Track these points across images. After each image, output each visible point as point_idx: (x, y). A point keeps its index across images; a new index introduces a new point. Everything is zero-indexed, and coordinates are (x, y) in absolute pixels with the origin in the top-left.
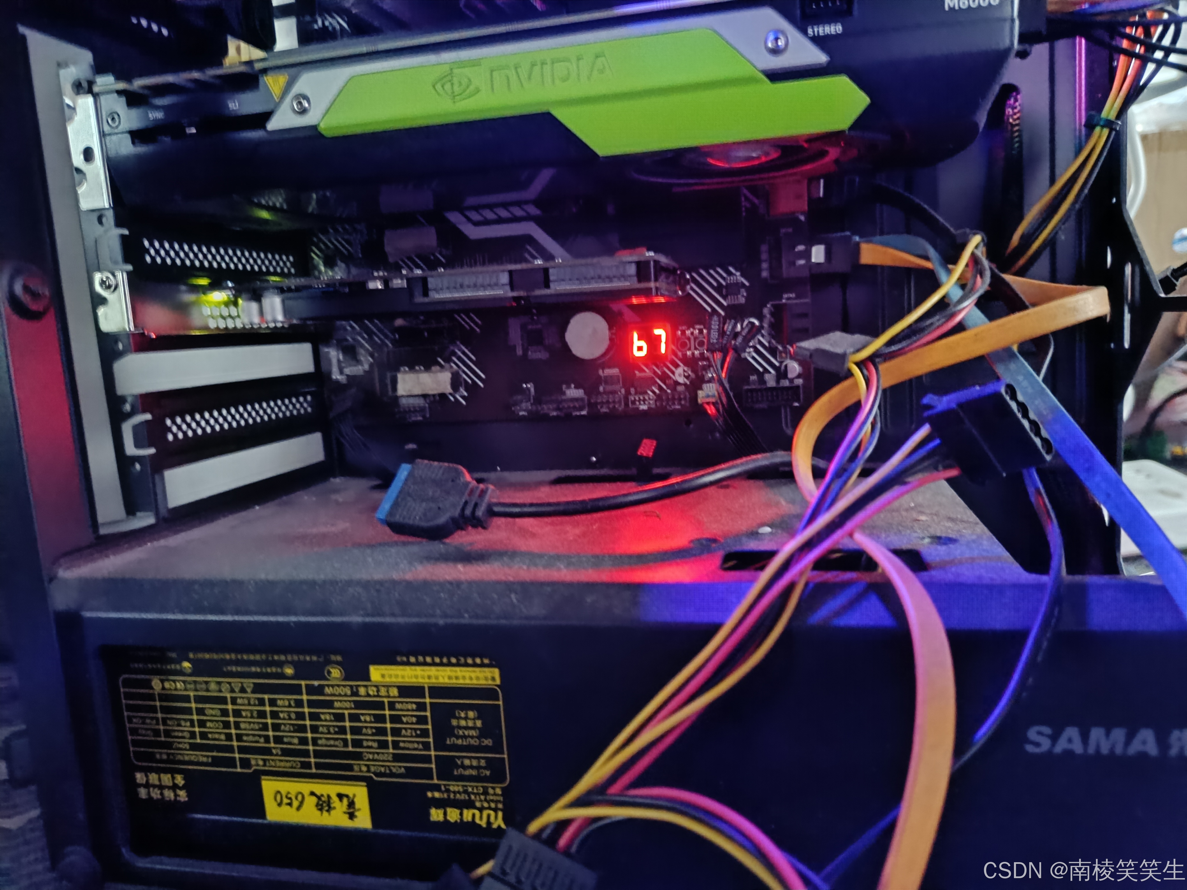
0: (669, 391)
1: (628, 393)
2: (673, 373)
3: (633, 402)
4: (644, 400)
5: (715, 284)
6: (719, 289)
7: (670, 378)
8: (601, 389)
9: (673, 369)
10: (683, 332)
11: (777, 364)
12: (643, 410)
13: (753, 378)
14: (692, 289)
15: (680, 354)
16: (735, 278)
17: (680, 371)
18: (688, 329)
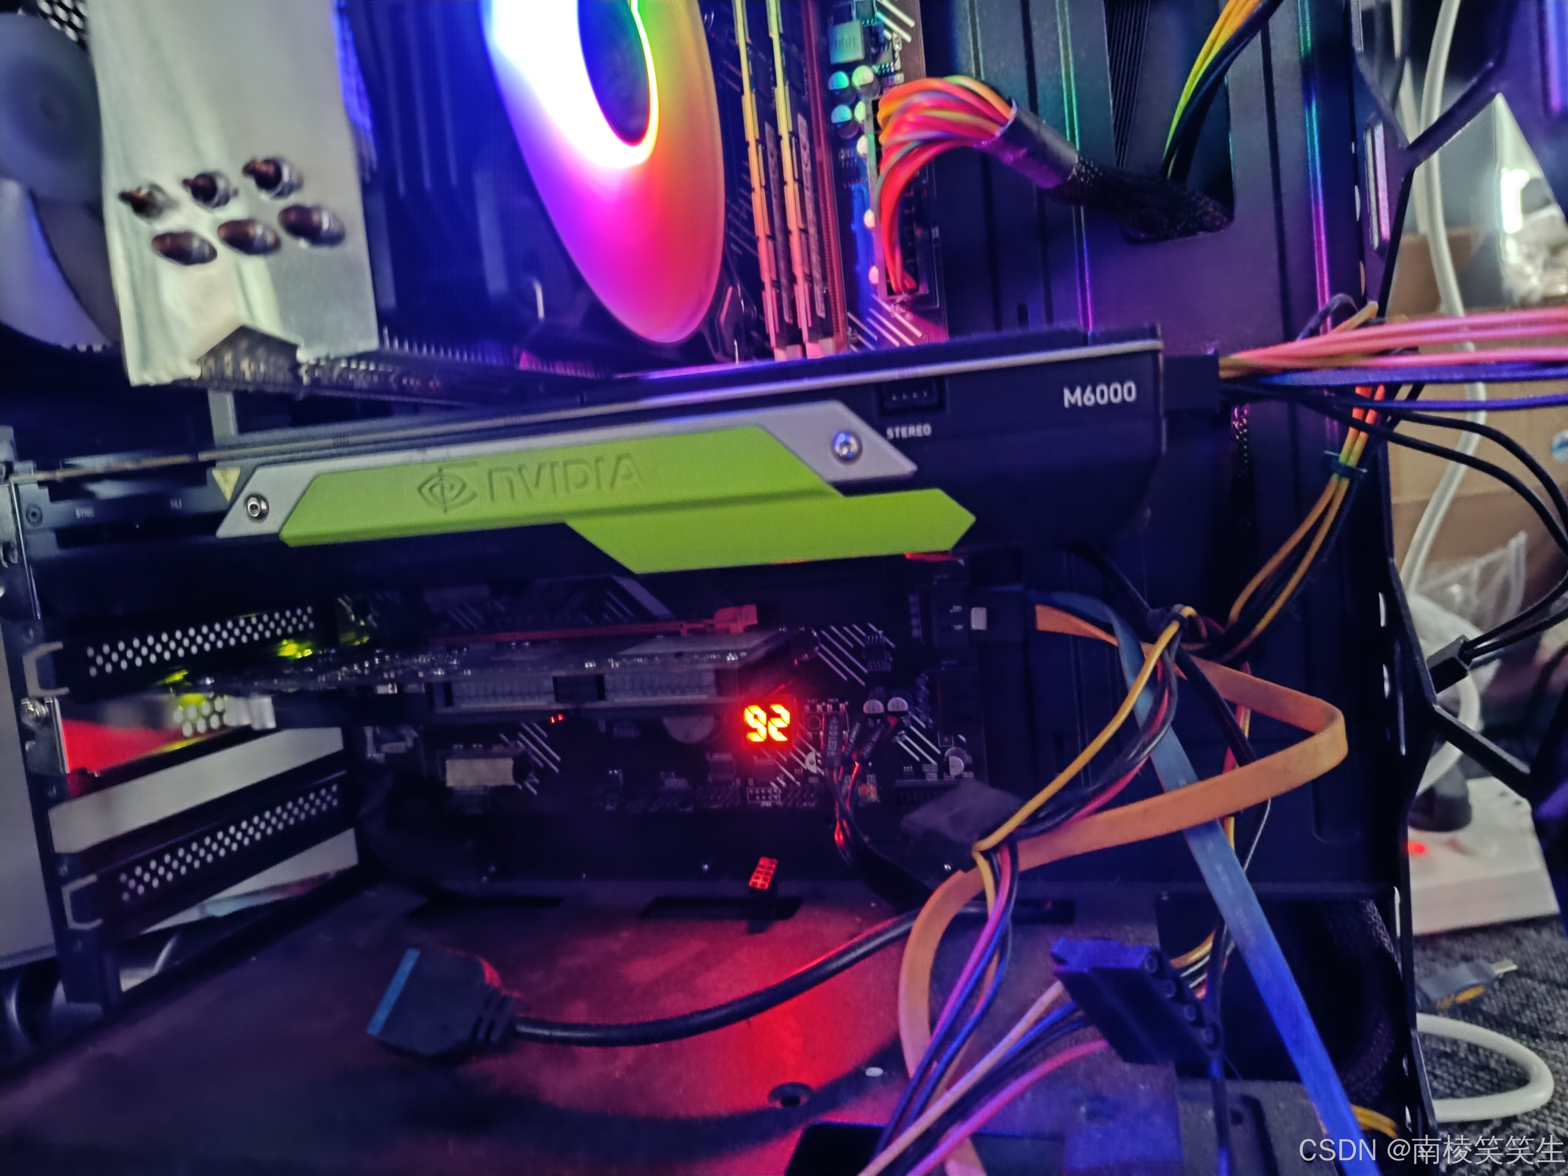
0: (798, 783)
1: (745, 784)
2: (803, 760)
3: (753, 797)
4: (767, 795)
5: (851, 645)
6: (856, 651)
7: (799, 766)
8: (710, 779)
9: (803, 755)
10: (813, 707)
11: (938, 752)
12: (765, 806)
13: (908, 769)
14: (821, 650)
15: (810, 734)
16: (877, 638)
17: (811, 756)
18: (820, 703)
